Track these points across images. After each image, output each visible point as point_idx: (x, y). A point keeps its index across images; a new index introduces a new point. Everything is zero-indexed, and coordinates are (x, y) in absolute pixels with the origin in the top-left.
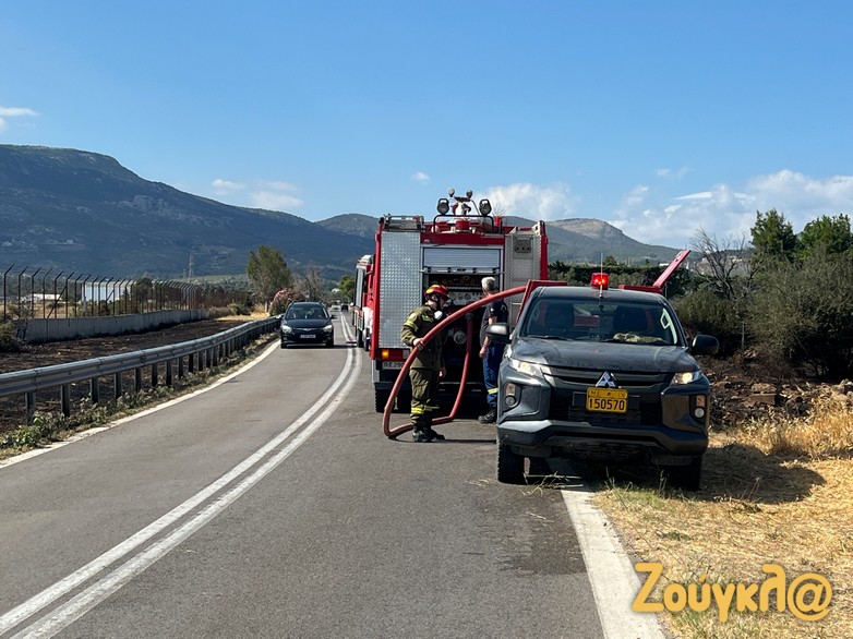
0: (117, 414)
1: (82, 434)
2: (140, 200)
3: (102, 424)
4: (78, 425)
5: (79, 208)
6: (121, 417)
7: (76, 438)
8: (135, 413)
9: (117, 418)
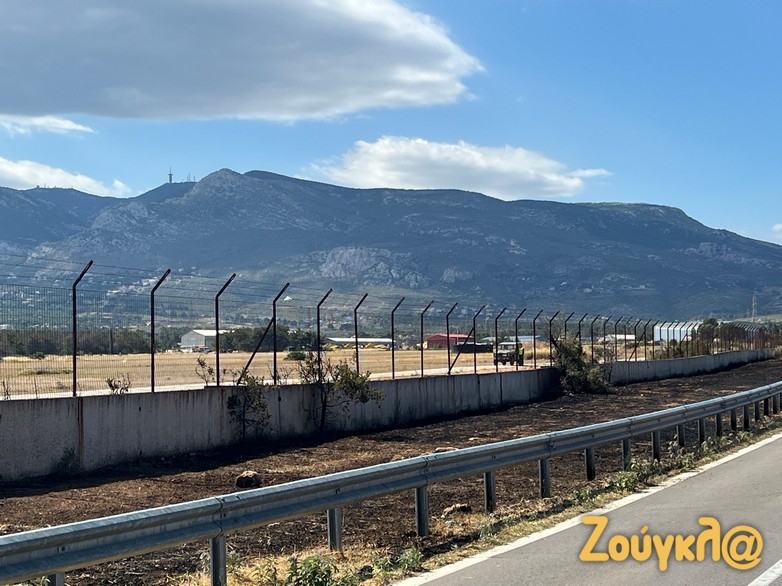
0: (704, 459)
1: (674, 478)
2: (705, 246)
3: (692, 468)
4: (670, 470)
5: (650, 256)
6: (708, 462)
7: (670, 482)
8: (720, 458)
9: (703, 463)
